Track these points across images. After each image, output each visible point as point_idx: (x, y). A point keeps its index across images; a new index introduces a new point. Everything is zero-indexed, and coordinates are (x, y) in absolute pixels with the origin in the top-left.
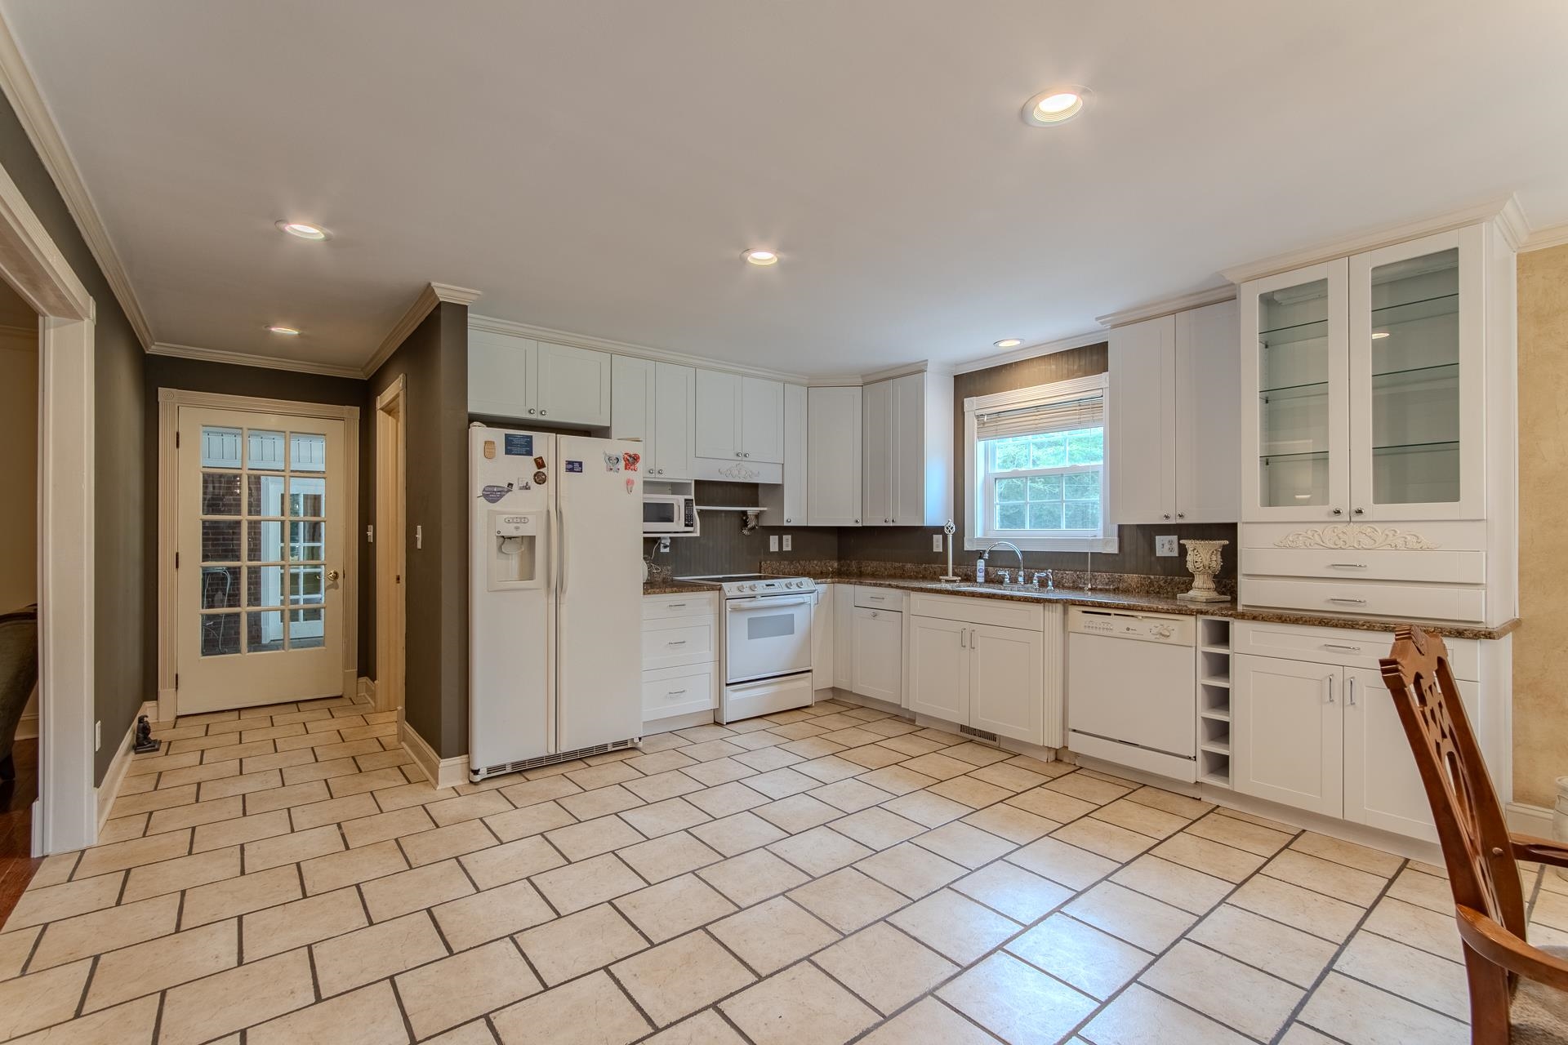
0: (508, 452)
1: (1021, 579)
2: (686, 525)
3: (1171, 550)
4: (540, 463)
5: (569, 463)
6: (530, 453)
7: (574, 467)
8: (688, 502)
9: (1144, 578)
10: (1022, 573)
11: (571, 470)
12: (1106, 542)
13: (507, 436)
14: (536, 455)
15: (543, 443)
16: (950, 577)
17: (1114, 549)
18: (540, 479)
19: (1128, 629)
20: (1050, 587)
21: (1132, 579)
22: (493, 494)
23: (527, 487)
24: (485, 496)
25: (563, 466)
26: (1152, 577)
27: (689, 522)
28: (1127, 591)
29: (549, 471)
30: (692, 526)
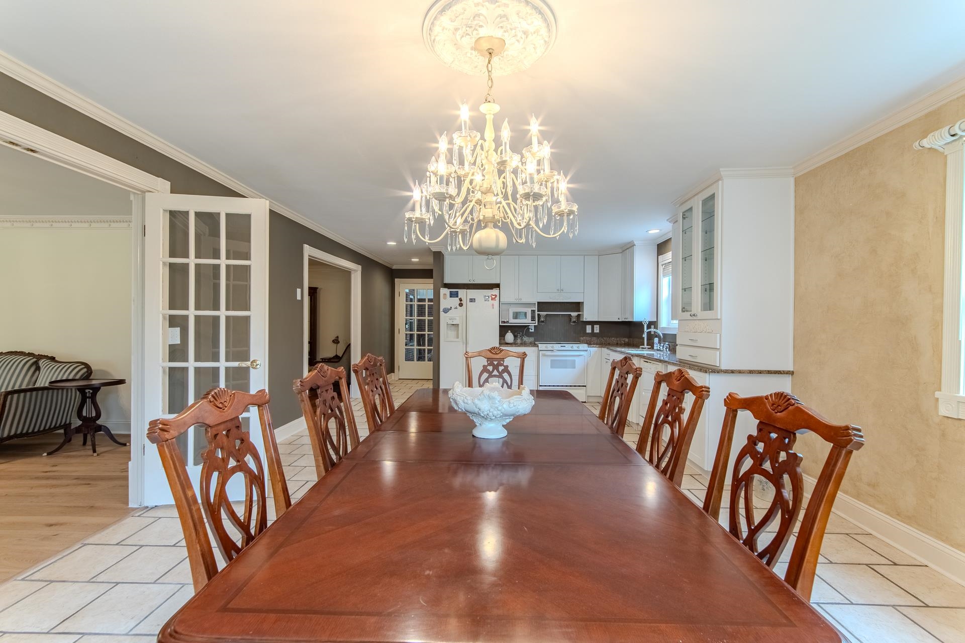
0: (451, 297)
1: (662, 347)
2: (532, 321)
4: (461, 300)
5: (470, 299)
6: (457, 297)
7: (472, 300)
8: (533, 311)
10: (662, 344)
11: (471, 302)
13: (450, 292)
14: (459, 297)
15: (462, 293)
16: (646, 346)
18: (461, 305)
22: (446, 311)
23: (456, 308)
24: (443, 311)
25: (468, 300)
27: (533, 319)
29: (464, 302)
30: (534, 321)
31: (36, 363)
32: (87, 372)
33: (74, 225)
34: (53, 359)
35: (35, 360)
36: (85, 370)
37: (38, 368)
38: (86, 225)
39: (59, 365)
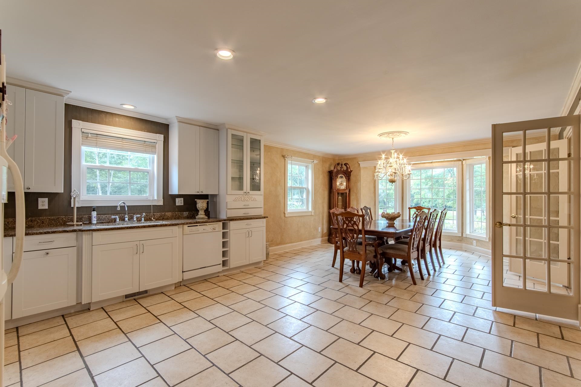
1: (127, 219)
3: (181, 203)
9: (174, 213)
10: (126, 216)
12: (158, 200)
17: (161, 203)
19: (204, 229)
20: (143, 221)
21: (169, 214)
26: (176, 213)
28: (167, 219)
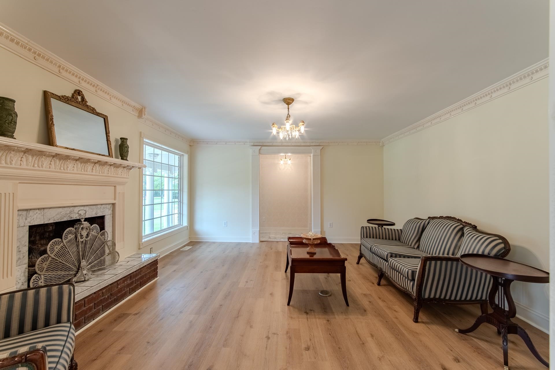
31: (462, 229)
32: (504, 248)
33: (494, 95)
34: (475, 228)
35: (461, 226)
36: (502, 245)
37: (463, 235)
38: (506, 90)
39: (479, 235)
